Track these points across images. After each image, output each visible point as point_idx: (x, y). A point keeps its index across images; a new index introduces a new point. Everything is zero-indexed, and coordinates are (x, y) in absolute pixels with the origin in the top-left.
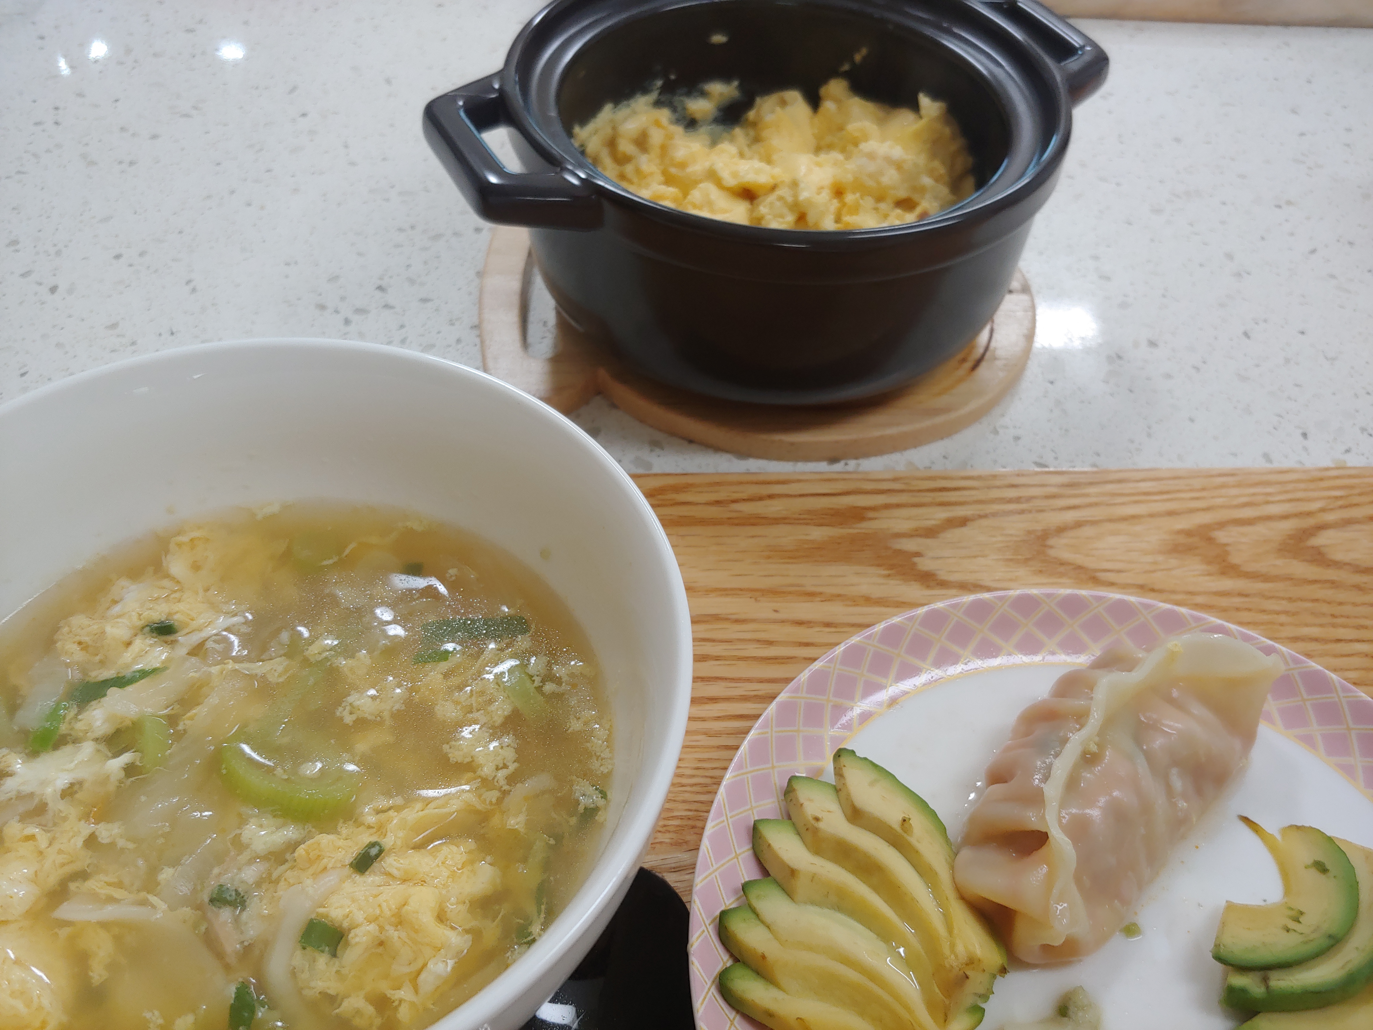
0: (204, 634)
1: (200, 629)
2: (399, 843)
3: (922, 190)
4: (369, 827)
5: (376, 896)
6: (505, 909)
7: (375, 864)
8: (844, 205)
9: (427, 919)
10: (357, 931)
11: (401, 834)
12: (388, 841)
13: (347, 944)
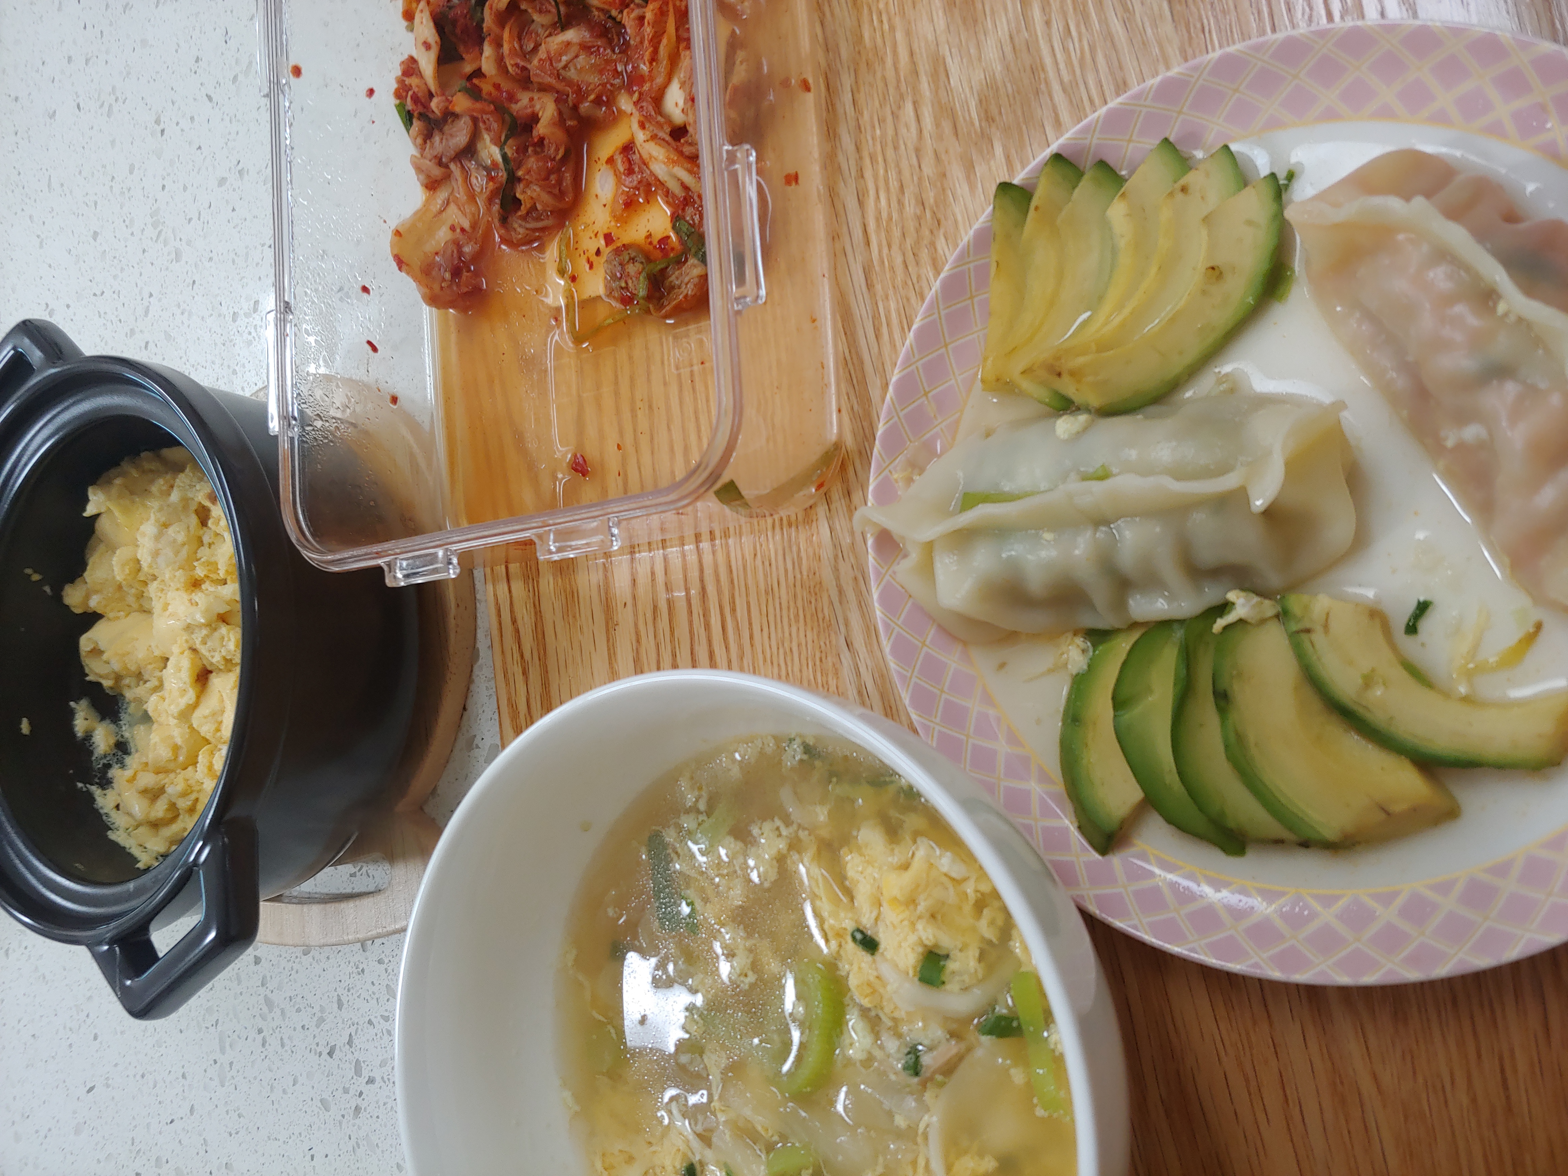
0: (691, 1137)
1: (687, 1142)
2: (850, 915)
3: (185, 502)
4: (840, 946)
5: (894, 927)
6: (894, 813)
7: (869, 933)
8: (207, 577)
9: (907, 878)
10: (924, 938)
11: (842, 915)
12: (849, 925)
13: (936, 946)
